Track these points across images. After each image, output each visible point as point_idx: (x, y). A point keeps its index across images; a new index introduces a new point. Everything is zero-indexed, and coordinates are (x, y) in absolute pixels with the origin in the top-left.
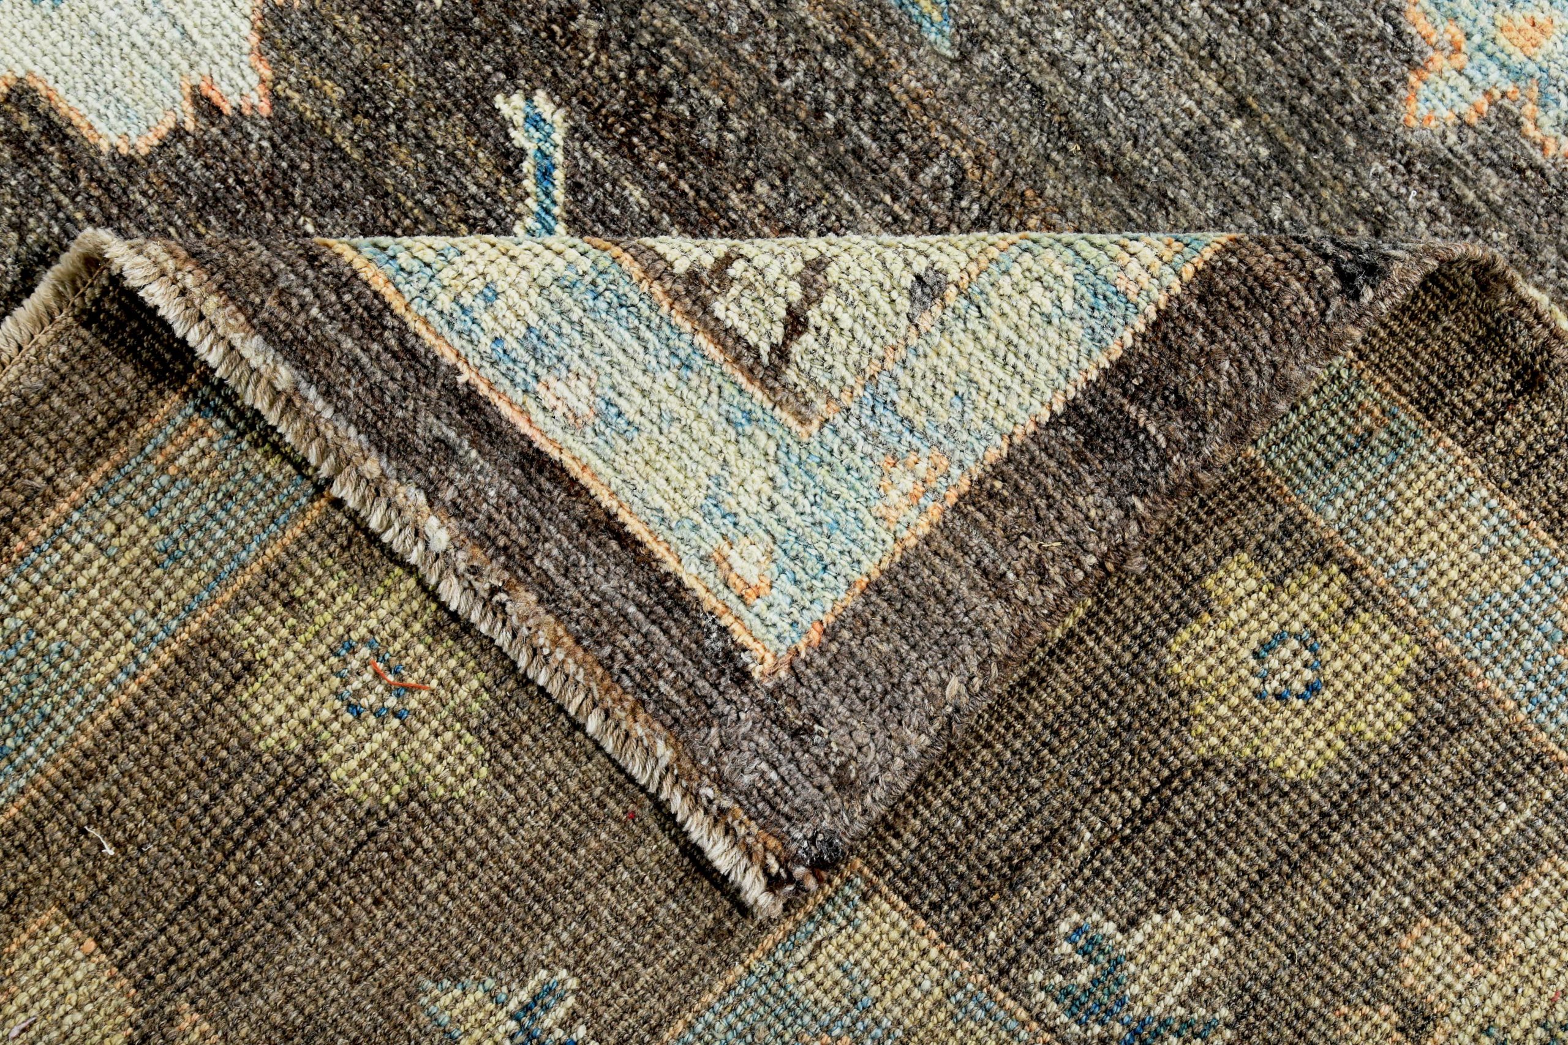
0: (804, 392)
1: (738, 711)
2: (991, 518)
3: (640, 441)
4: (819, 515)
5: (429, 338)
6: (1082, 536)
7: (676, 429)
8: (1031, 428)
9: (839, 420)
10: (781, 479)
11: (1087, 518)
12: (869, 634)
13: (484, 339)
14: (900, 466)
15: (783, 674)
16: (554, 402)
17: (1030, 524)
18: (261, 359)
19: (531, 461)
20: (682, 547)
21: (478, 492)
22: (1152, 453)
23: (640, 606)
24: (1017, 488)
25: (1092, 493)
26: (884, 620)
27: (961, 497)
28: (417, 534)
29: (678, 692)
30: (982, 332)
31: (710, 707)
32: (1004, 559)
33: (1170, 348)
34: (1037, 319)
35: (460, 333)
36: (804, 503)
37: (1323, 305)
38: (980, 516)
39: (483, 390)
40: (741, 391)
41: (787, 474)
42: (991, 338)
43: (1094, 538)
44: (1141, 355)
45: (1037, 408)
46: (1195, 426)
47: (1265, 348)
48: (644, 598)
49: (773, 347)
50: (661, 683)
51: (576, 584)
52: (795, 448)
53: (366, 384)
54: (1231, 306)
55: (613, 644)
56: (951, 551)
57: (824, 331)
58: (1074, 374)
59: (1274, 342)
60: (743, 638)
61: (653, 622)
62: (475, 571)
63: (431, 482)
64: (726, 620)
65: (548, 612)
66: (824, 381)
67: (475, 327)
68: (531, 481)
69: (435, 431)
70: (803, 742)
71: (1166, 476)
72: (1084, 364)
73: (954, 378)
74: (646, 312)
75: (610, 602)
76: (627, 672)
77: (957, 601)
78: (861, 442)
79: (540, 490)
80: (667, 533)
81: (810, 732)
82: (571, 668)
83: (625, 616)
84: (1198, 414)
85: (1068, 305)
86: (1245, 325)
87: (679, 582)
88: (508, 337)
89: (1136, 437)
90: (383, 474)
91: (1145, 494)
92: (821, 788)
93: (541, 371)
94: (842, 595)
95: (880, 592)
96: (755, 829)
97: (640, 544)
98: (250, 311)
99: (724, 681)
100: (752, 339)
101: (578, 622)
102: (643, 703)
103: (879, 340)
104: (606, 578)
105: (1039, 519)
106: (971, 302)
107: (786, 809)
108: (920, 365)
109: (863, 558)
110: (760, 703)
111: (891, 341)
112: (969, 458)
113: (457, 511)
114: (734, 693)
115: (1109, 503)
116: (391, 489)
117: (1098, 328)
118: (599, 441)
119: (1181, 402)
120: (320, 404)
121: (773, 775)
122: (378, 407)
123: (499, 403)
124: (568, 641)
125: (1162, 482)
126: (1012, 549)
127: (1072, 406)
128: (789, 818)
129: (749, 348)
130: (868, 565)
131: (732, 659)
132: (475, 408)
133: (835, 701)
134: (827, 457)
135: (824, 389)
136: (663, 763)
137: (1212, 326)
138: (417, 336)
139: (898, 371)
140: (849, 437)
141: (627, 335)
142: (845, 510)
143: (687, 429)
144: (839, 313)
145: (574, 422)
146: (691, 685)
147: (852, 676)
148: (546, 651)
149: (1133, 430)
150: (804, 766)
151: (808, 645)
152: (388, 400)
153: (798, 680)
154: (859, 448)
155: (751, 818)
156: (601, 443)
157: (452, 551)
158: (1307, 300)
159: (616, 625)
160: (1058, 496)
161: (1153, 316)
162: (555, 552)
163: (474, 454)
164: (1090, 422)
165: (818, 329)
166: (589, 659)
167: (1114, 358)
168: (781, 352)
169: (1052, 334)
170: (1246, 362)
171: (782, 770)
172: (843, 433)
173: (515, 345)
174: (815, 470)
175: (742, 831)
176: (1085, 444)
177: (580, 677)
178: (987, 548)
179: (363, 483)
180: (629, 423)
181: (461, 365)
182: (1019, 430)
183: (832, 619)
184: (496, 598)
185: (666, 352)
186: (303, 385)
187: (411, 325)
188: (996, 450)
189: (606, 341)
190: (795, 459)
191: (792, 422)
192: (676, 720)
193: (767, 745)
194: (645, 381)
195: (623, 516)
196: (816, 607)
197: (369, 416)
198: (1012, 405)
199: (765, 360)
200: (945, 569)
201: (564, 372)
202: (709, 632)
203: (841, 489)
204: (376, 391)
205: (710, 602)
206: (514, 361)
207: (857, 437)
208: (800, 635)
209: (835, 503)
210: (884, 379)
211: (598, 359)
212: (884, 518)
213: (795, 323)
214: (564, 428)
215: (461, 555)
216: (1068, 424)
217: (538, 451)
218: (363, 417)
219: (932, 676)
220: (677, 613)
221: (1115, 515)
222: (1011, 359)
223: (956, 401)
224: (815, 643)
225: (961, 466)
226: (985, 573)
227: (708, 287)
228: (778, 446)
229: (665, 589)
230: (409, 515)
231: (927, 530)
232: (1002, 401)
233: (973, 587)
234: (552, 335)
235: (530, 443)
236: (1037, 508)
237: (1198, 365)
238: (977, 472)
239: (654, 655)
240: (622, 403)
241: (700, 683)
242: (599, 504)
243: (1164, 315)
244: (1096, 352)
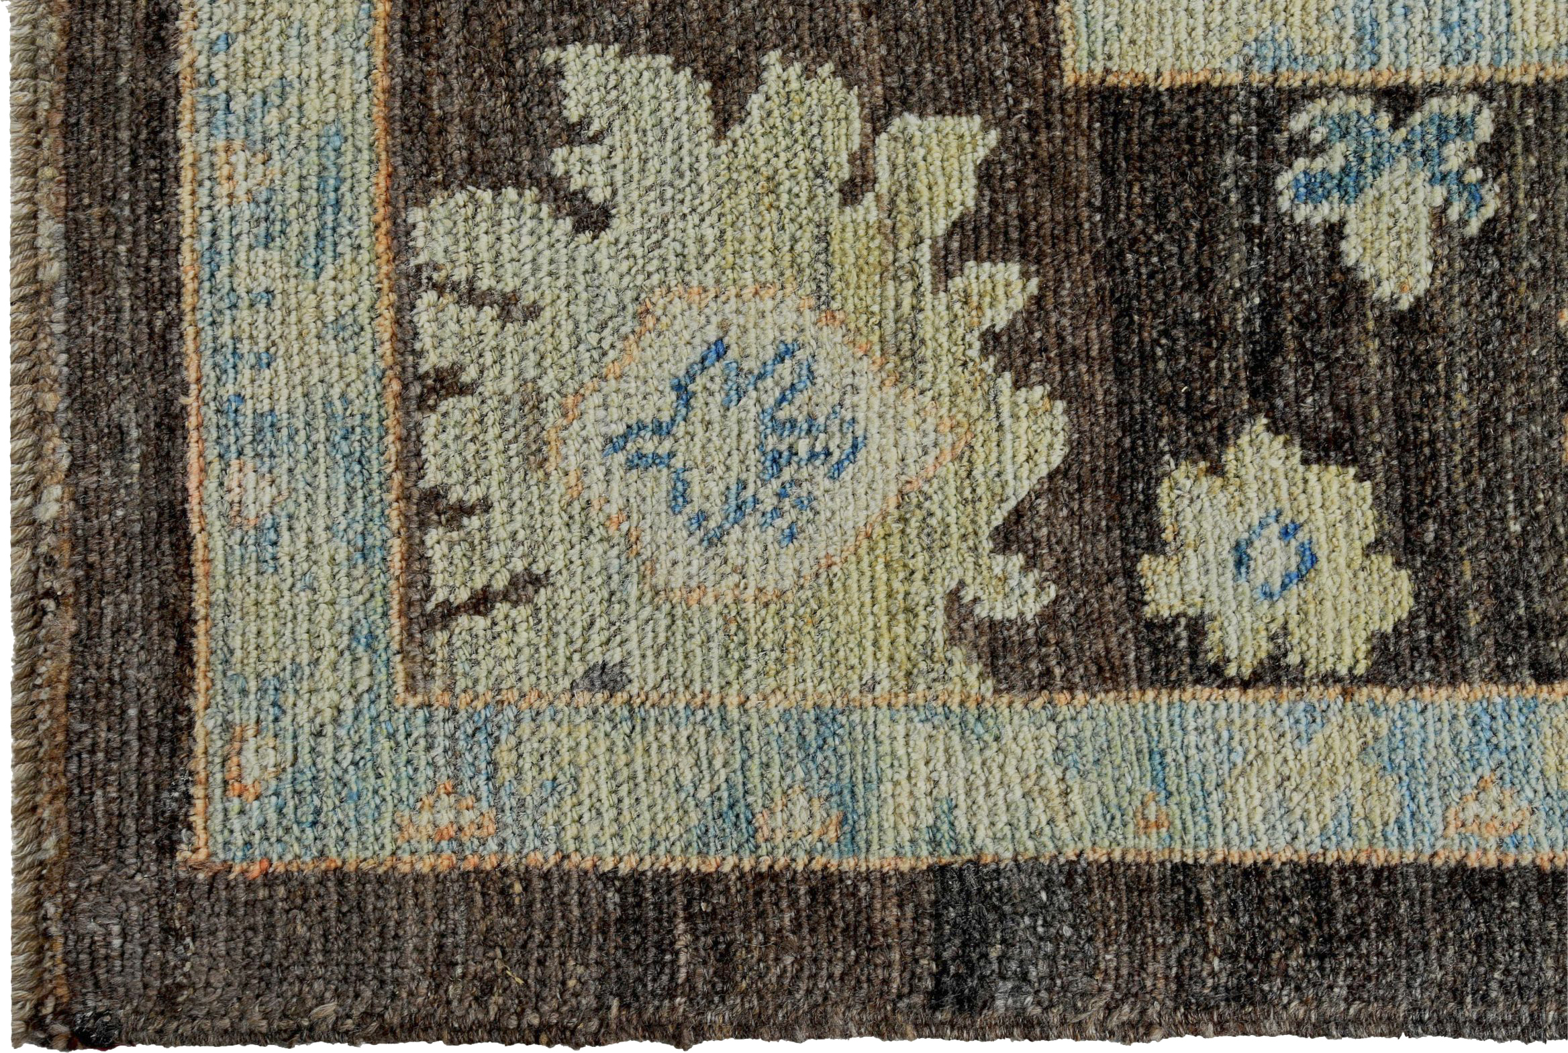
0: (433, 665)
1: (139, 870)
2: (487, 909)
3: (269, 581)
4: (351, 777)
5: (190, 346)
6: (545, 993)
7: (305, 596)
8: (588, 864)
9: (441, 714)
10: (347, 718)
11: (564, 983)
12: (301, 908)
13: (230, 386)
14: (452, 798)
15: (201, 876)
16: (234, 484)
17: (513, 945)
18: (48, 243)
19: (172, 516)
20: (219, 698)
21: (110, 502)
22: (665, 978)
23: (142, 714)
24: (530, 905)
25: (587, 966)
26: (323, 909)
27: (477, 870)
28: (34, 488)
29: (106, 811)
30: (619, 749)
31: (120, 846)
32: (467, 952)
33: (757, 904)
34: (671, 779)
35: (215, 365)
36: (347, 756)
37: (906, 990)
38: (478, 898)
39: (192, 422)
40: (385, 615)
41: (356, 718)
42: (623, 759)
43: (554, 1004)
44: (728, 888)
45: (607, 852)
46: (719, 987)
47: (830, 976)
48: (151, 712)
49: (446, 602)
50: (99, 793)
51: (114, 649)
52: (383, 702)
53: (110, 334)
54: (830, 918)
55: (93, 726)
56: (429, 905)
57: (497, 629)
58: (661, 850)
59: (842, 979)
60: (198, 821)
61: (140, 738)
62: (51, 562)
63: (84, 457)
64: (197, 792)
65: (72, 651)
66: (460, 668)
67: (231, 372)
68: (158, 532)
69: (124, 419)
70: (165, 942)
71: (657, 1008)
72: (677, 850)
73: (565, 764)
74: (374, 485)
75: (124, 689)
76: (80, 760)
77: (396, 949)
78: (440, 750)
79: (157, 546)
80: (219, 675)
81: (180, 938)
82: (42, 713)
83: (123, 712)
84: (730, 979)
85: (703, 794)
86: (830, 945)
87: (191, 725)
88: (250, 403)
89: (663, 952)
90: (53, 414)
91: (628, 1006)
92: (146, 986)
93: (248, 451)
94: (308, 859)
95: (340, 883)
96: (59, 970)
97: (193, 666)
98: (75, 202)
99: (151, 839)
100: (437, 580)
101: (84, 681)
102: (70, 795)
103: (533, 678)
104: (140, 666)
105: (524, 946)
106: (631, 718)
107: (103, 977)
108: (549, 728)
109: (353, 844)
110: (162, 882)
111: (543, 688)
112: (515, 843)
113: (82, 502)
114: (150, 855)
115: (593, 986)
116: (48, 432)
117: (711, 832)
118: (238, 551)
119: (725, 957)
120: (59, 315)
121: (117, 942)
122: (101, 359)
123: (193, 445)
124: (61, 689)
125: (651, 1010)
126: (480, 950)
127: (636, 878)
128: (97, 985)
129: (425, 586)
130: (351, 853)
131: (173, 827)
132: (172, 430)
133: (222, 935)
134: (401, 737)
135: (453, 675)
136: (42, 856)
137: (804, 920)
138: (181, 336)
139: (527, 716)
140: (433, 737)
141: (342, 487)
142: (376, 792)
143: (314, 605)
144: (521, 628)
145: (233, 516)
146: (121, 816)
147: (253, 928)
148: (39, 681)
149: (666, 946)
150: (149, 959)
151: (243, 872)
152: (114, 360)
153: (210, 892)
154: (433, 753)
155: (64, 961)
156: (238, 553)
157: (47, 529)
158: (895, 974)
159: (111, 713)
160: (556, 943)
161: (764, 868)
162: (124, 607)
163: (136, 467)
164: (638, 905)
165: (494, 624)
166: (63, 720)
167: (704, 869)
168: (449, 612)
169: (672, 804)
170: (806, 973)
171: (129, 946)
172: (434, 728)
173: (249, 412)
174: (382, 739)
175: (48, 964)
176: (618, 920)
177: (42, 727)
178: (461, 931)
179: (29, 409)
180: (274, 558)
181: (193, 388)
182: (576, 858)
183: (281, 869)
184: (45, 602)
185: (360, 528)
186: (61, 290)
187: (185, 325)
188: (542, 857)
189: (322, 476)
190: (374, 713)
191: (400, 677)
192: (83, 832)
193: (135, 917)
194: (321, 536)
195: (200, 628)
196: (278, 848)
197: (87, 360)
198: (591, 830)
199: (430, 606)
200: (411, 914)
201: (265, 469)
202: (175, 788)
203: (388, 773)
204: (111, 347)
205: (199, 764)
206: (236, 424)
207: (441, 742)
208: (245, 858)
209: (372, 779)
210: (510, 713)
211: (301, 485)
212: (400, 829)
213: (481, 602)
214: (220, 515)
215: (51, 539)
216: (618, 891)
217: (184, 512)
218: (82, 356)
219: (318, 986)
220: (165, 749)
221: (588, 1001)
222: (624, 789)
223: (549, 784)
224: (251, 876)
225: (501, 845)
226: (440, 947)
227: (439, 514)
228: (370, 689)
229: (174, 719)
230: (43, 466)
231: (426, 870)
232: (585, 820)
233: (420, 951)
234: (285, 432)
235: (185, 500)
236: (531, 936)
237: (767, 939)
238: (510, 861)
239: (114, 766)
240: (286, 535)
241: (130, 822)
242: (191, 600)
243: (773, 876)
244: (694, 850)
